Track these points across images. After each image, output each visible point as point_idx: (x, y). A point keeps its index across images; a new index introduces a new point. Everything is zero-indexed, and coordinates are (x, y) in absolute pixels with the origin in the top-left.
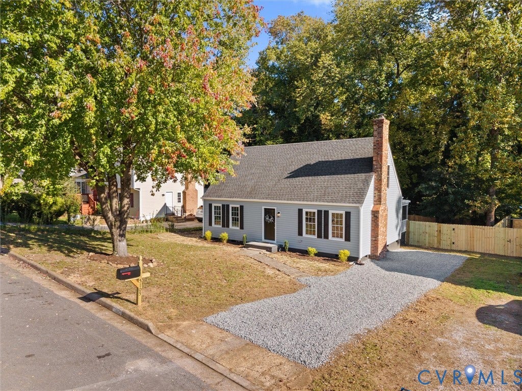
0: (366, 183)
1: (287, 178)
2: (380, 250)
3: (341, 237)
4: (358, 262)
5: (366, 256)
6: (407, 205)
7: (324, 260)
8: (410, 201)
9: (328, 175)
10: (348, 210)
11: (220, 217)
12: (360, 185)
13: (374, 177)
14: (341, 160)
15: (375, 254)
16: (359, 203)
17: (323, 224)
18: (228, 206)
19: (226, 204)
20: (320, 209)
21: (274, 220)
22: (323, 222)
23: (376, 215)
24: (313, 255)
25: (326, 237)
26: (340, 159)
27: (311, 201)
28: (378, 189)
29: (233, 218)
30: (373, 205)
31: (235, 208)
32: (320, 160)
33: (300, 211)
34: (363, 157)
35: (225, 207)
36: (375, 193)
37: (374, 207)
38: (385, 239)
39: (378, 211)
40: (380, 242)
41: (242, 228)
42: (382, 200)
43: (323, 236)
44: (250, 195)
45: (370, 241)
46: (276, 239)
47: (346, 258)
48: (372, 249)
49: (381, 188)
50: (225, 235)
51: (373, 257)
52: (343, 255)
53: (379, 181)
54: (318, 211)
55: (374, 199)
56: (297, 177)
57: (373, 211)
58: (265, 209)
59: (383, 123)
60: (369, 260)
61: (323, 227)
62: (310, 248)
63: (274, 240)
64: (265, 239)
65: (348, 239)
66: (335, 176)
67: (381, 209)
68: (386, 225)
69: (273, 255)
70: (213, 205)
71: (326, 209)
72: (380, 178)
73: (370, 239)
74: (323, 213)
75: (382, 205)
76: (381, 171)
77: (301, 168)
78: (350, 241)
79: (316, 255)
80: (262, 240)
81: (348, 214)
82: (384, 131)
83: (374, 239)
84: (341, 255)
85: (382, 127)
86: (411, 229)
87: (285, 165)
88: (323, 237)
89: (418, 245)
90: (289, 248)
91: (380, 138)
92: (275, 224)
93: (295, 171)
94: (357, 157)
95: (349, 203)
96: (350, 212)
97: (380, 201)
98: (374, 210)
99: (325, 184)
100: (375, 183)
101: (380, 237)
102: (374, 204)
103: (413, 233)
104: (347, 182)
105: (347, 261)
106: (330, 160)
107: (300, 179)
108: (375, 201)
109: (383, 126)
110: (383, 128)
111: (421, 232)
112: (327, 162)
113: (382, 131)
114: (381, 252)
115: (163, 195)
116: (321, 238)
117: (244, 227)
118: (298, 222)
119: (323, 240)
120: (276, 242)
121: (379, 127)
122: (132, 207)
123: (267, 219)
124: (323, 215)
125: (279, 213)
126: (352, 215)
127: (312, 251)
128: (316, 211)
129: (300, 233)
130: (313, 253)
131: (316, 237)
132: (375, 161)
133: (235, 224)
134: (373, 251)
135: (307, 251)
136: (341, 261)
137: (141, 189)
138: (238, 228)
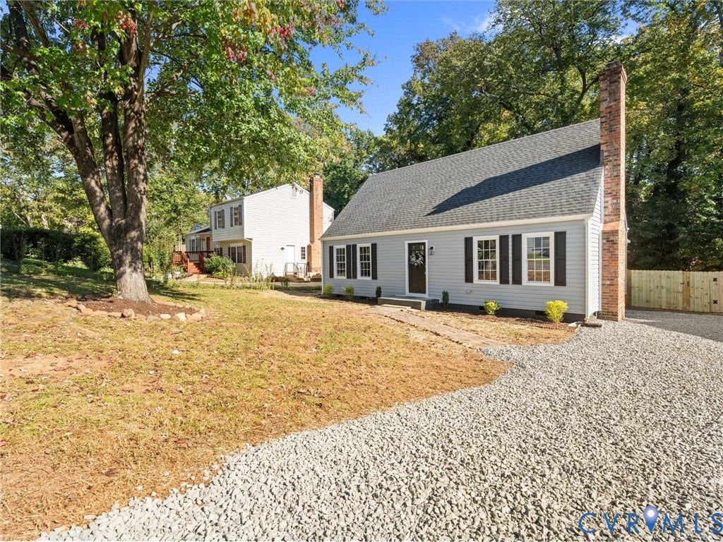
2: (620, 304)
3: (547, 279)
4: (585, 323)
5: (595, 314)
10: (560, 229)
11: (344, 264)
13: (603, 173)
16: (584, 212)
17: (510, 260)
18: (355, 246)
19: (351, 243)
20: (503, 233)
21: (424, 261)
22: (510, 256)
24: (493, 313)
25: (517, 281)
27: (487, 222)
28: (613, 193)
29: (362, 264)
30: (603, 223)
31: (365, 248)
33: (468, 242)
35: (351, 249)
36: (606, 202)
37: (605, 226)
39: (616, 232)
41: (375, 277)
42: (621, 212)
44: (387, 226)
45: (601, 287)
46: (427, 292)
47: (561, 316)
48: (605, 301)
49: (618, 191)
52: (554, 312)
53: (614, 179)
54: (501, 237)
55: (605, 211)
58: (410, 245)
59: (620, 72)
61: (510, 263)
63: (425, 293)
64: (411, 291)
65: (560, 280)
67: (620, 229)
68: (624, 260)
69: (424, 314)
70: (336, 247)
71: (517, 233)
72: (615, 174)
73: (600, 283)
74: (510, 240)
75: (620, 222)
76: (618, 160)
78: (565, 285)
79: (498, 313)
80: (405, 294)
81: (560, 237)
83: (607, 283)
84: (549, 312)
88: (511, 282)
90: (449, 303)
91: (615, 100)
92: (427, 266)
95: (562, 215)
96: (565, 232)
97: (619, 215)
98: (607, 230)
101: (620, 280)
102: (605, 221)
105: (564, 322)
108: (606, 215)
109: (619, 78)
113: (618, 88)
115: (283, 249)
116: (508, 283)
117: (378, 276)
118: (464, 260)
119: (510, 287)
120: (426, 296)
121: (611, 83)
122: (245, 262)
123: (414, 259)
124: (510, 244)
125: (432, 248)
126: (567, 236)
127: (492, 305)
128: (497, 238)
129: (469, 278)
130: (495, 309)
131: (497, 282)
132: (604, 144)
133: (364, 273)
134: (607, 304)
135: (482, 308)
136: (551, 321)
137: (254, 239)
138: (369, 278)
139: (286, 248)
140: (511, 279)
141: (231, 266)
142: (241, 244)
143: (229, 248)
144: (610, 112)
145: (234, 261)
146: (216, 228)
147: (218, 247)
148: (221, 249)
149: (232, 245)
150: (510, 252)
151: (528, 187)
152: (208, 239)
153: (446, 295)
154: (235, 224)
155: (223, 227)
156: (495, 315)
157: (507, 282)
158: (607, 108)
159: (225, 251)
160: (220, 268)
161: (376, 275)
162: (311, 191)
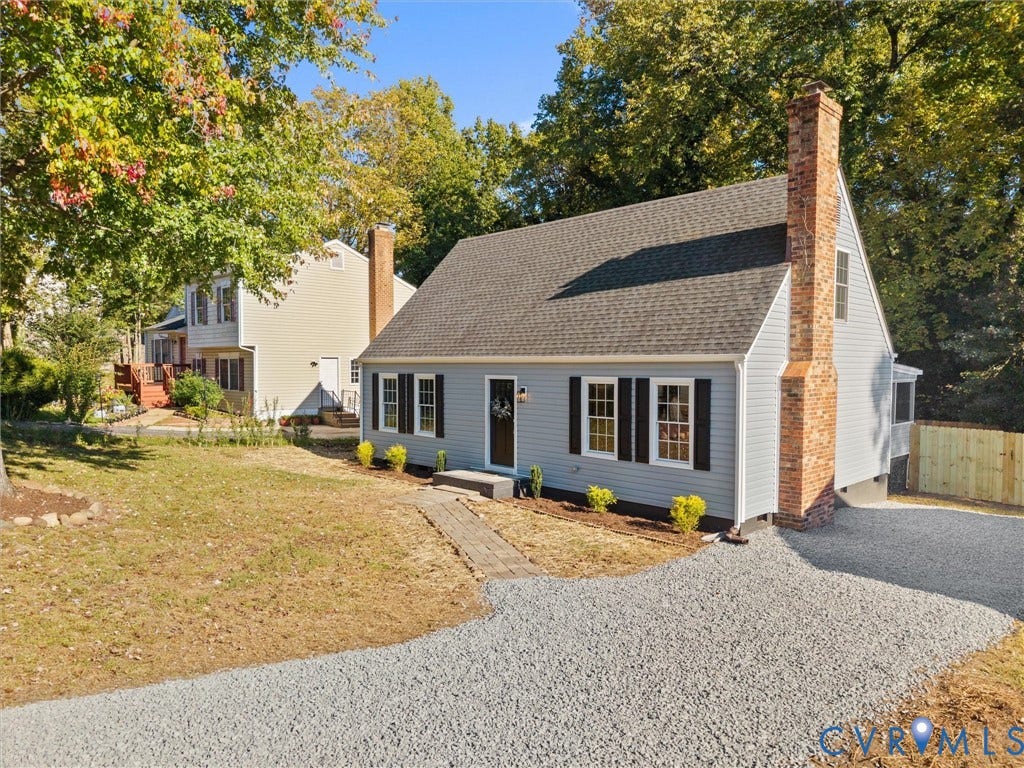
0: (766, 292)
1: (557, 297)
2: (807, 501)
3: (685, 458)
4: (730, 536)
5: (764, 517)
6: (914, 380)
7: (631, 523)
8: (921, 372)
9: (658, 280)
10: (704, 375)
11: (395, 406)
12: (745, 300)
13: (788, 276)
14: (701, 240)
15: (793, 511)
16: (735, 350)
17: (634, 420)
18: (411, 377)
19: (405, 371)
20: (625, 375)
21: (512, 413)
22: (633, 413)
23: (794, 391)
24: (603, 510)
25: (643, 457)
26: (699, 237)
27: (602, 353)
28: (802, 312)
29: (422, 408)
30: (786, 362)
31: (426, 380)
32: (646, 245)
33: (575, 383)
34: (764, 224)
35: (406, 382)
36: (793, 327)
37: (788, 368)
38: (827, 467)
39: (802, 380)
40: (807, 476)
41: (440, 433)
42: (815, 345)
43: (633, 453)
44: (461, 346)
45: (776, 473)
46: (515, 465)
47: (695, 521)
48: (784, 496)
49: (810, 310)
50: (398, 453)
51: (786, 521)
52: (681, 513)
53: (805, 288)
54: (621, 381)
55: (791, 342)
56: (578, 293)
57: (785, 381)
58: (493, 382)
59: (817, 105)
60: (771, 529)
61: (633, 426)
62: (593, 488)
63: (512, 466)
64: (492, 462)
65: (702, 462)
66: (677, 283)
67: (810, 372)
68: (831, 425)
69: (498, 508)
70: (382, 377)
71: (642, 375)
72: (807, 279)
73: (776, 466)
74: (634, 386)
75: (814, 363)
76: (811, 256)
77: (595, 270)
78: (708, 469)
79: (611, 508)
80: (483, 465)
81: (703, 387)
82: (820, 134)
83: (789, 465)
84: (676, 510)
85: (814, 120)
86: (925, 448)
87: (557, 267)
88: (634, 458)
89: (946, 492)
90: (543, 488)
91: (810, 153)
92: (515, 421)
93: (577, 280)
94: (746, 227)
95: (707, 351)
96: (710, 380)
97: (809, 350)
98: (790, 375)
99: (649, 304)
100: (793, 293)
101: (807, 461)
102: (791, 359)
103: (928, 460)
104: (709, 295)
105: (698, 530)
106: (673, 242)
107: (586, 297)
108: (792, 350)
109: (817, 115)
110: (816, 122)
111: (954, 456)
112: (661, 248)
113: (814, 131)
114: (813, 507)
115: (314, 364)
116: (630, 459)
117: (445, 432)
118: (568, 416)
119: (633, 466)
120: (514, 471)
121: (804, 122)
122: (242, 389)
123: (496, 408)
124: (634, 392)
125: (523, 390)
126: (713, 388)
128: (615, 382)
129: (575, 447)
130: (602, 503)
131: (615, 456)
132: (792, 227)
133: (425, 425)
134: (786, 501)
137: (257, 348)
138: (432, 435)
139: (322, 363)
141: (217, 396)
142: (235, 356)
143: (217, 361)
144: (801, 173)
145: (224, 385)
146: (193, 324)
147: (198, 357)
148: (204, 361)
149: (223, 356)
150: (634, 406)
152: (183, 341)
153: (536, 473)
154: (226, 320)
155: (206, 323)
157: (628, 458)
158: (797, 165)
159: (211, 367)
160: (198, 398)
161: (442, 429)
162: (370, 255)
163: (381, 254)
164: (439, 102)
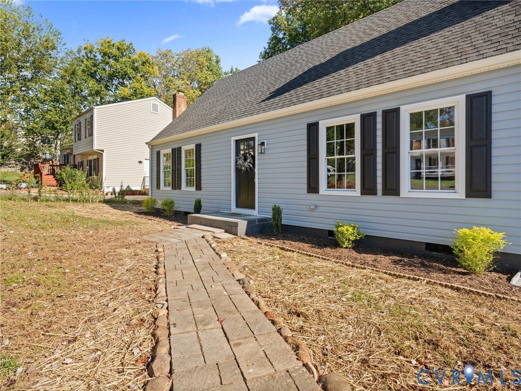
10: (478, 88)
11: (170, 172)
17: (379, 153)
18: (180, 149)
19: (176, 146)
20: (368, 110)
21: (254, 165)
22: (379, 146)
25: (392, 188)
29: (186, 171)
31: (190, 150)
33: (313, 129)
35: (176, 153)
41: (199, 187)
46: (256, 207)
54: (364, 117)
58: (237, 141)
61: (379, 160)
63: (254, 208)
64: (237, 206)
70: (162, 153)
71: (390, 105)
74: (379, 119)
80: (230, 209)
88: (380, 192)
92: (256, 171)
115: (140, 162)
116: (375, 194)
117: (202, 186)
118: (305, 159)
119: (379, 200)
120: (252, 213)
122: (98, 175)
123: (240, 162)
124: (379, 126)
125: (263, 144)
126: (495, 100)
127: (348, 232)
128: (356, 119)
129: (313, 187)
130: (352, 238)
131: (357, 192)
133: (189, 183)
135: (331, 233)
136: (469, 272)
137: (105, 151)
138: (193, 189)
139: (144, 161)
140: (379, 187)
142: (95, 157)
143: (88, 161)
146: (75, 142)
147: (80, 160)
148: (83, 162)
149: (90, 158)
150: (379, 140)
151: (404, 43)
153: (277, 211)
154: (88, 136)
155: (80, 140)
156: (353, 248)
157: (373, 192)
159: (85, 165)
161: (200, 184)
162: (174, 107)
163: (179, 106)
164: (214, 58)
